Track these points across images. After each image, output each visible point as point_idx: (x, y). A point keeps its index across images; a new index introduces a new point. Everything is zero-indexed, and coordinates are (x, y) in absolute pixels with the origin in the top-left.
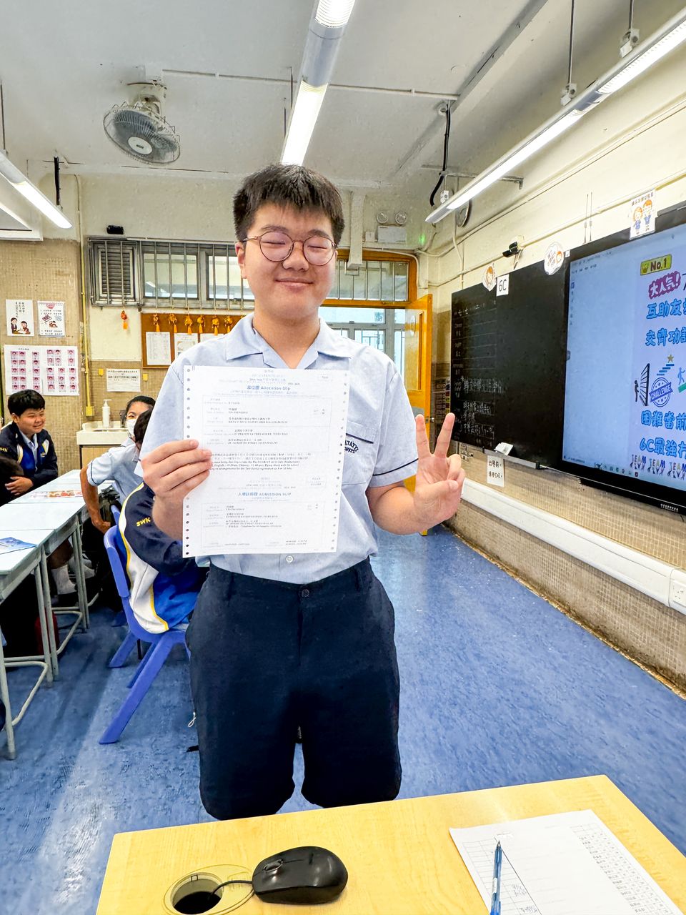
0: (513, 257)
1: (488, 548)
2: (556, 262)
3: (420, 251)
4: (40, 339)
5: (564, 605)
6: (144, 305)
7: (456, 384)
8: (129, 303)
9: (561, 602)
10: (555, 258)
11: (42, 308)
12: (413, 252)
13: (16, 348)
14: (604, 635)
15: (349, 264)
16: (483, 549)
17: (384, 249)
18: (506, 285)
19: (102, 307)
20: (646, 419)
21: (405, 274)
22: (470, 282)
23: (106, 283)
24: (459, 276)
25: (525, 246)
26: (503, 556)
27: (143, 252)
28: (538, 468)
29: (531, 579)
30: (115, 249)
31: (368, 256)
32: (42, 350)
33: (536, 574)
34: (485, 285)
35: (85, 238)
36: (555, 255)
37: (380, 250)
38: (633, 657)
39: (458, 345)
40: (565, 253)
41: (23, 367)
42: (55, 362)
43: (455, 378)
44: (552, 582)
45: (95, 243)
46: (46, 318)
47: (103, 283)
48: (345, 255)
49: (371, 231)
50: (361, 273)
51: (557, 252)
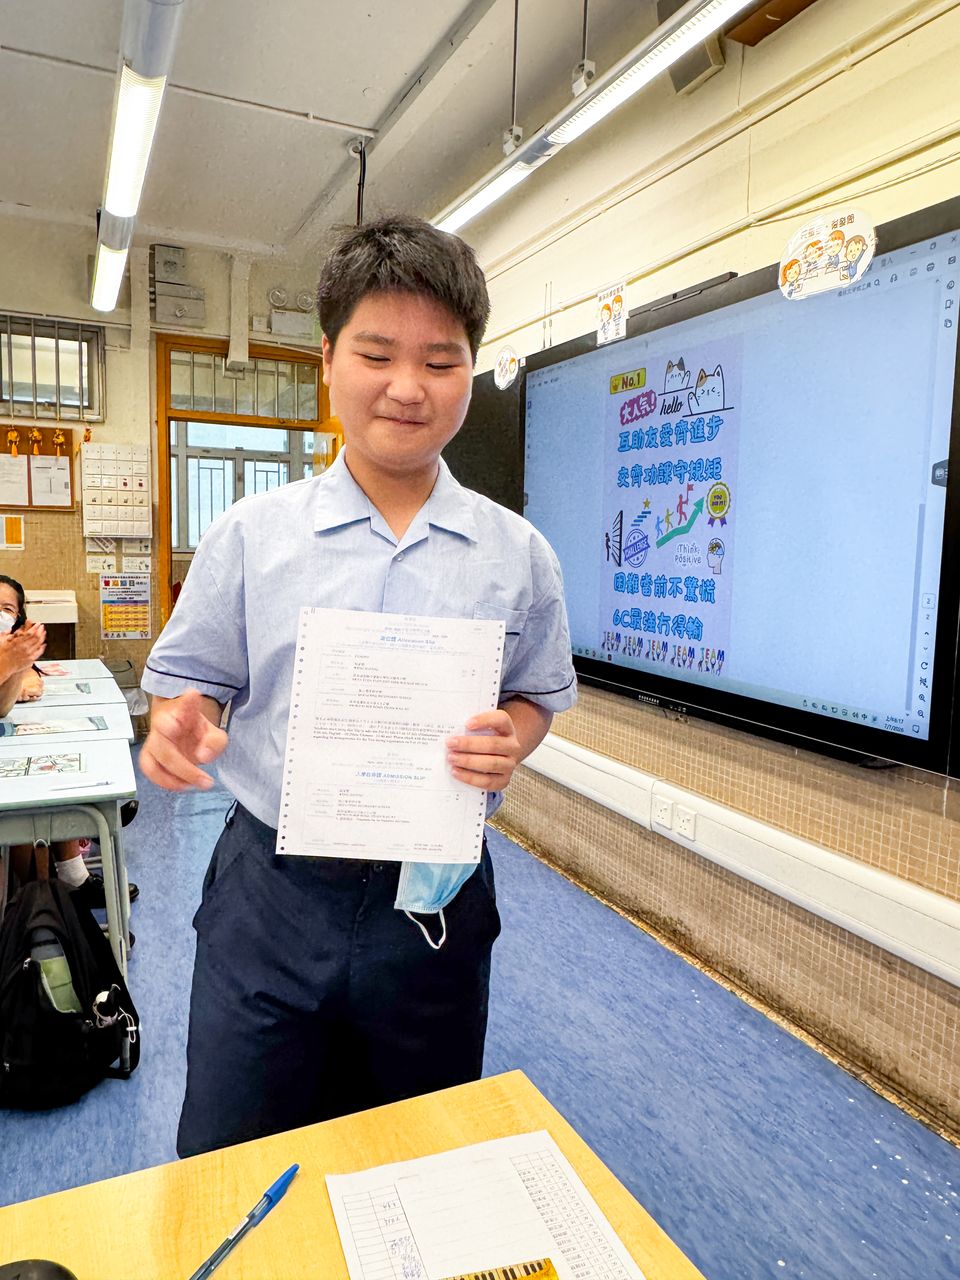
2: (509, 372)
5: (528, 839)
10: (507, 367)
14: (577, 875)
15: (229, 362)
17: (282, 344)
20: (620, 583)
21: (310, 383)
31: (257, 352)
36: (508, 363)
37: (275, 345)
38: (610, 901)
40: (519, 361)
48: (222, 348)
49: (262, 316)
50: (248, 376)
51: (509, 360)
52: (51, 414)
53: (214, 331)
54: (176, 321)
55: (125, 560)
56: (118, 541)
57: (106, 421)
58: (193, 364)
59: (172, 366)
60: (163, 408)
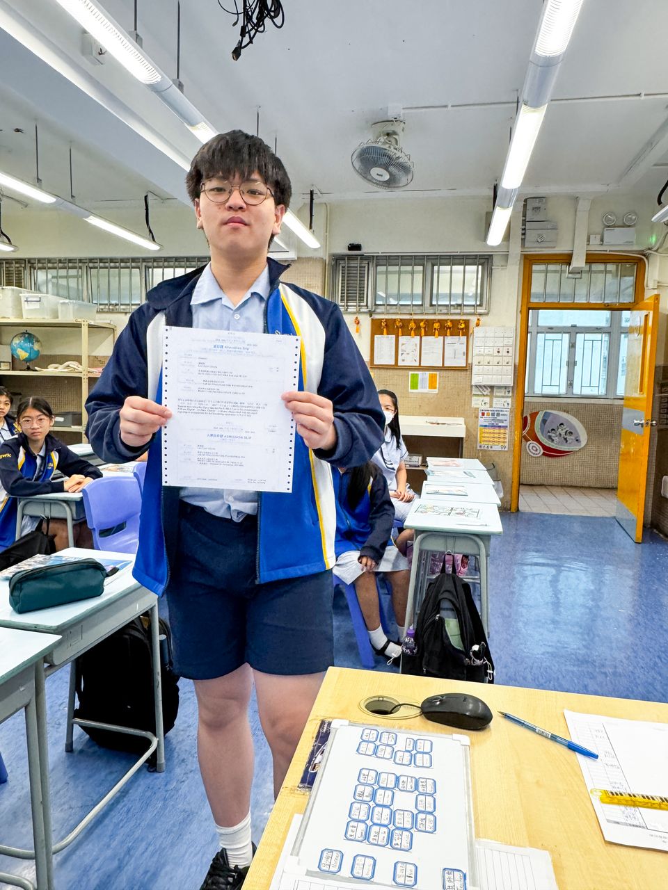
3: (650, 252)
6: (374, 311)
8: (362, 310)
12: (642, 252)
15: (571, 267)
17: (610, 251)
21: (633, 276)
27: (377, 266)
30: (353, 264)
31: (591, 259)
35: (329, 256)
37: (605, 252)
45: (337, 259)
47: (342, 294)
48: (567, 259)
49: (597, 234)
50: (584, 276)
52: (458, 311)
53: (562, 249)
55: (495, 400)
56: (492, 387)
57: (490, 313)
58: (546, 272)
59: (533, 275)
60: (525, 300)
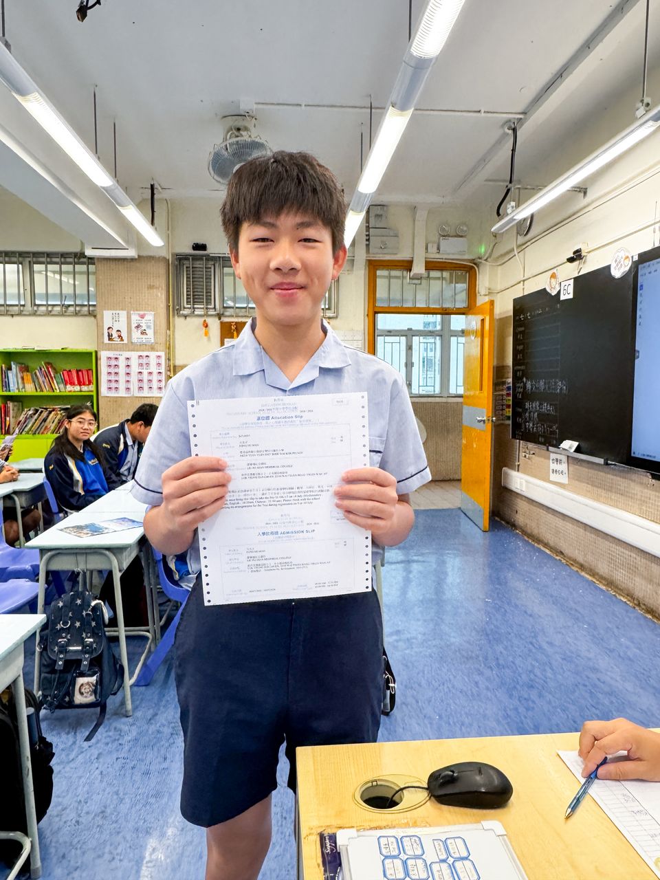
0: (576, 263)
1: (552, 543)
2: (623, 266)
3: (480, 261)
4: (132, 346)
5: (634, 599)
6: (223, 314)
7: (518, 385)
8: (210, 313)
9: (630, 595)
10: (622, 262)
11: (135, 318)
12: (473, 261)
13: (111, 354)
15: (412, 274)
16: (546, 545)
17: (445, 259)
18: (571, 289)
19: (186, 317)
21: (465, 282)
22: (532, 287)
23: (190, 295)
24: (520, 282)
25: (589, 252)
26: (567, 551)
27: (223, 267)
28: (606, 464)
29: (598, 574)
30: (198, 264)
31: (430, 266)
32: (134, 355)
33: (603, 568)
34: (548, 290)
35: (173, 255)
36: (623, 260)
37: (441, 260)
39: (521, 347)
40: (632, 257)
41: (116, 370)
42: (145, 366)
43: (516, 379)
44: (620, 576)
45: (181, 259)
46: (138, 327)
47: (187, 295)
48: (407, 265)
49: (434, 242)
50: (424, 282)
51: (624, 257)
53: (403, 255)
54: (380, 251)
57: (339, 317)
58: (390, 277)
59: (377, 280)
60: (371, 306)
